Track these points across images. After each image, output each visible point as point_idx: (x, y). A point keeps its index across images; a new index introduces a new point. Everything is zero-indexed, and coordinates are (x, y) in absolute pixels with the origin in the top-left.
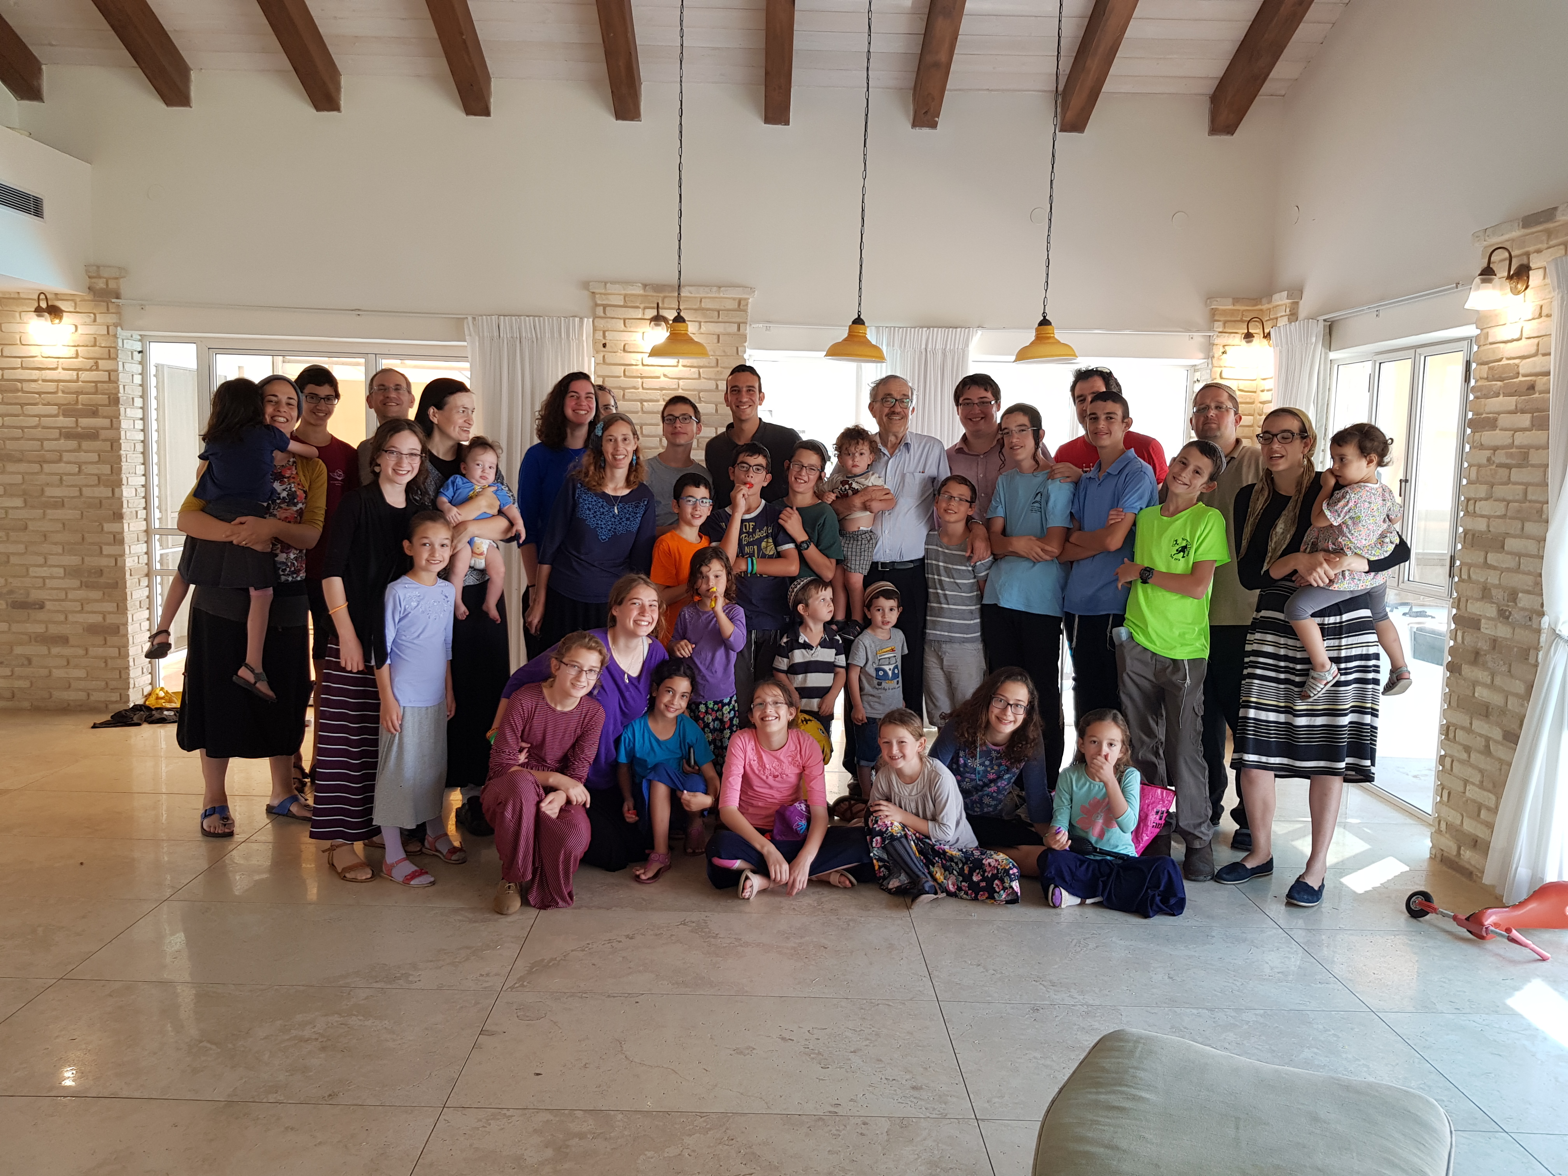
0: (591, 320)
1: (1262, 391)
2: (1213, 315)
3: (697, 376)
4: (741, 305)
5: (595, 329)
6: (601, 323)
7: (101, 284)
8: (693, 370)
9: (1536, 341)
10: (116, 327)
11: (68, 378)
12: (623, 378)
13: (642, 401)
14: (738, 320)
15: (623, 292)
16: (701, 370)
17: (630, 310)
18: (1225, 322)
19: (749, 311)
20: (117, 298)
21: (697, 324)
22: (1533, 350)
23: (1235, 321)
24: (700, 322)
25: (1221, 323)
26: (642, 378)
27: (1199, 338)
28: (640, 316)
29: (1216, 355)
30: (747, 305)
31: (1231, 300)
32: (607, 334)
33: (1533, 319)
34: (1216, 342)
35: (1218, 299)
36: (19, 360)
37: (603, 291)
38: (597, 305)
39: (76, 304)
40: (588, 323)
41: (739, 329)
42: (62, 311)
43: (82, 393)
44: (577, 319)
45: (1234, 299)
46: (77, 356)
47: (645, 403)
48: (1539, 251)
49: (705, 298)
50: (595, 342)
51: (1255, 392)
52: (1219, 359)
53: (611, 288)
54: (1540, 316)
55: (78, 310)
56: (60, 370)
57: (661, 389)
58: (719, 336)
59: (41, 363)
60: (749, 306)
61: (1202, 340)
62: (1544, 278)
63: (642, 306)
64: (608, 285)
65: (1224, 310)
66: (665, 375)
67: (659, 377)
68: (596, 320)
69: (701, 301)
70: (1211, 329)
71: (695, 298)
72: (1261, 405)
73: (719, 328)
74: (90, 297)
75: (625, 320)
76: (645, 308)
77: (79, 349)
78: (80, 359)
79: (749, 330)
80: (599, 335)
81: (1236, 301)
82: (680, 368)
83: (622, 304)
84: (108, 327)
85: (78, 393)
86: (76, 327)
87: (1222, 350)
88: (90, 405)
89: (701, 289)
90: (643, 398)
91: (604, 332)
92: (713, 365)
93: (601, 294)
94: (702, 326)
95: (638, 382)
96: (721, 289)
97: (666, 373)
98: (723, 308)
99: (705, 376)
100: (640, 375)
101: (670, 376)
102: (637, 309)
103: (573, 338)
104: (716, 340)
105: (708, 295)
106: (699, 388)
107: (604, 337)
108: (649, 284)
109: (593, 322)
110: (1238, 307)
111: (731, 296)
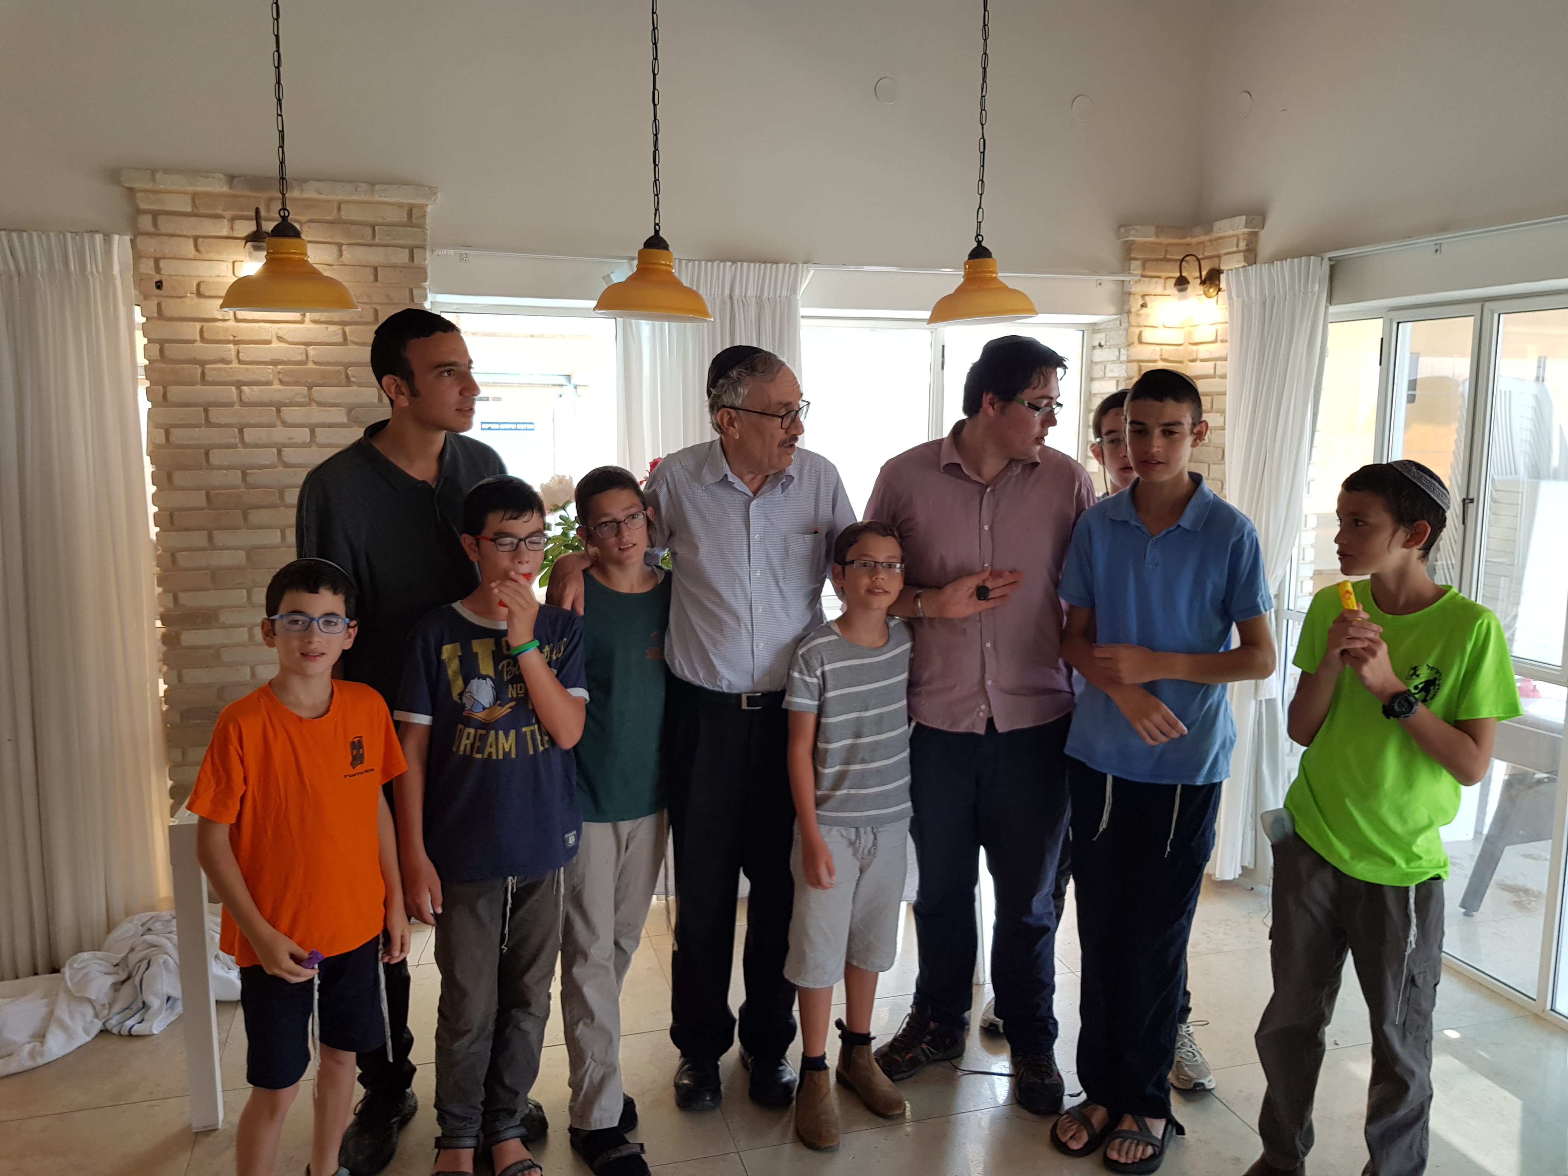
0: (127, 238)
2: (1128, 252)
3: (340, 339)
4: (414, 218)
5: (138, 256)
6: (149, 245)
8: (332, 328)
12: (199, 344)
13: (239, 385)
14: (410, 242)
15: (189, 189)
16: (347, 329)
17: (206, 221)
18: (1145, 262)
19: (427, 227)
21: (334, 248)
23: (1157, 260)
25: (1138, 263)
26: (236, 343)
27: (1109, 282)
28: (225, 232)
29: (1133, 310)
30: (424, 216)
31: (1153, 229)
32: (162, 264)
34: (1133, 290)
35: (1138, 227)
37: (149, 186)
38: (139, 212)
40: (121, 245)
41: (412, 258)
44: (99, 238)
45: (1157, 227)
47: (245, 388)
49: (347, 202)
50: (139, 279)
51: (1181, 362)
52: (1138, 315)
53: (165, 182)
57: (275, 363)
58: (376, 269)
60: (428, 218)
61: (1112, 286)
63: (228, 214)
64: (158, 176)
65: (1143, 244)
66: (280, 339)
67: (269, 342)
68: (139, 239)
69: (339, 209)
70: (1125, 270)
71: (328, 201)
73: (376, 256)
75: (196, 239)
76: (233, 219)
79: (430, 261)
80: (147, 267)
81: (1160, 230)
82: (308, 325)
83: (189, 210)
87: (1140, 302)
89: (339, 187)
90: (241, 378)
91: (157, 261)
92: (368, 320)
93: (146, 191)
94: (344, 252)
95: (230, 350)
96: (377, 187)
97: (281, 334)
98: (380, 220)
99: (356, 340)
100: (232, 338)
101: (290, 340)
102: (226, 221)
103: (94, 271)
104: (372, 277)
105: (354, 198)
106: (347, 360)
107: (158, 269)
108: (240, 176)
109: (133, 242)
110: (1164, 240)
111: (394, 200)
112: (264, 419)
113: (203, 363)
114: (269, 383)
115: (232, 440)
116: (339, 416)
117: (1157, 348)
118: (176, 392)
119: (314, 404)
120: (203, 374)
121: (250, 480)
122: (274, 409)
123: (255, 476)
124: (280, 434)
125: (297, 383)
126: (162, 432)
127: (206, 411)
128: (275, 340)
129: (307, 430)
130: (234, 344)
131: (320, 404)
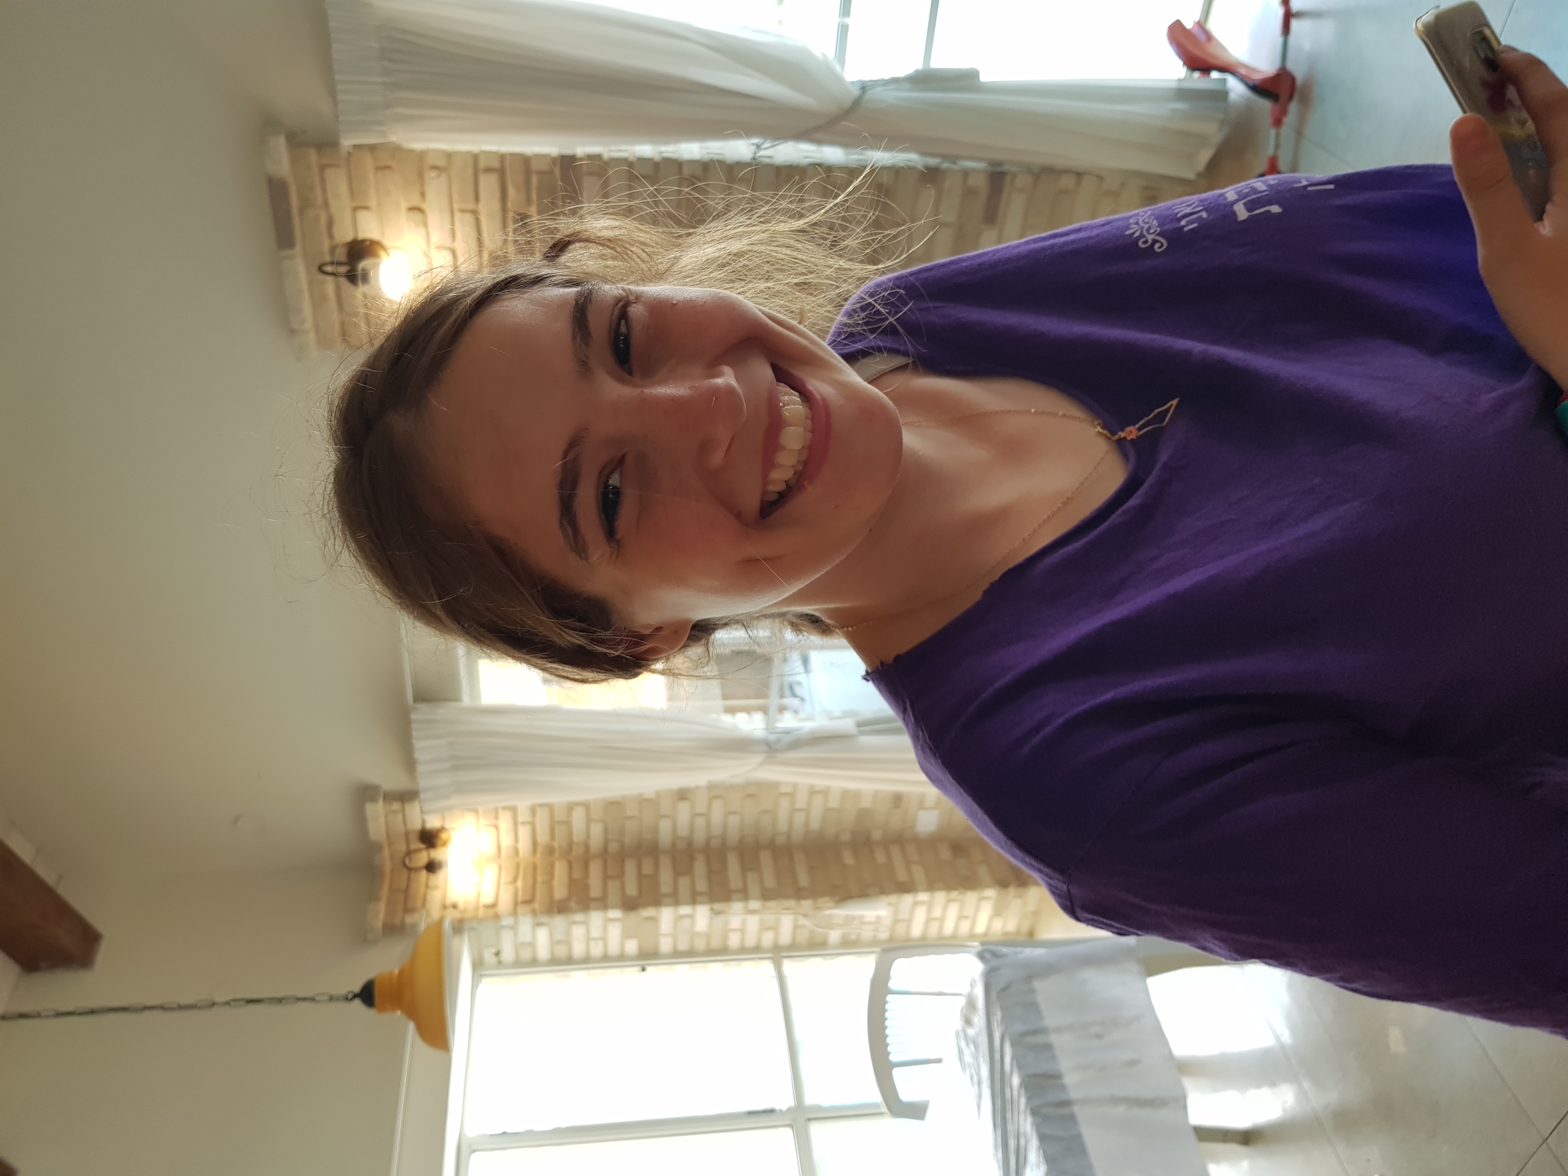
1: (516, 851)
2: (394, 929)
9: (458, 216)
18: (407, 908)
22: (469, 218)
25: (407, 916)
29: (459, 916)
31: (372, 904)
33: (426, 225)
34: (436, 920)
45: (369, 900)
48: (330, 224)
51: (518, 866)
54: (420, 210)
62: (366, 208)
65: (388, 913)
70: (414, 929)
72: (539, 849)
87: (451, 910)
110: (385, 892)
117: (502, 887)
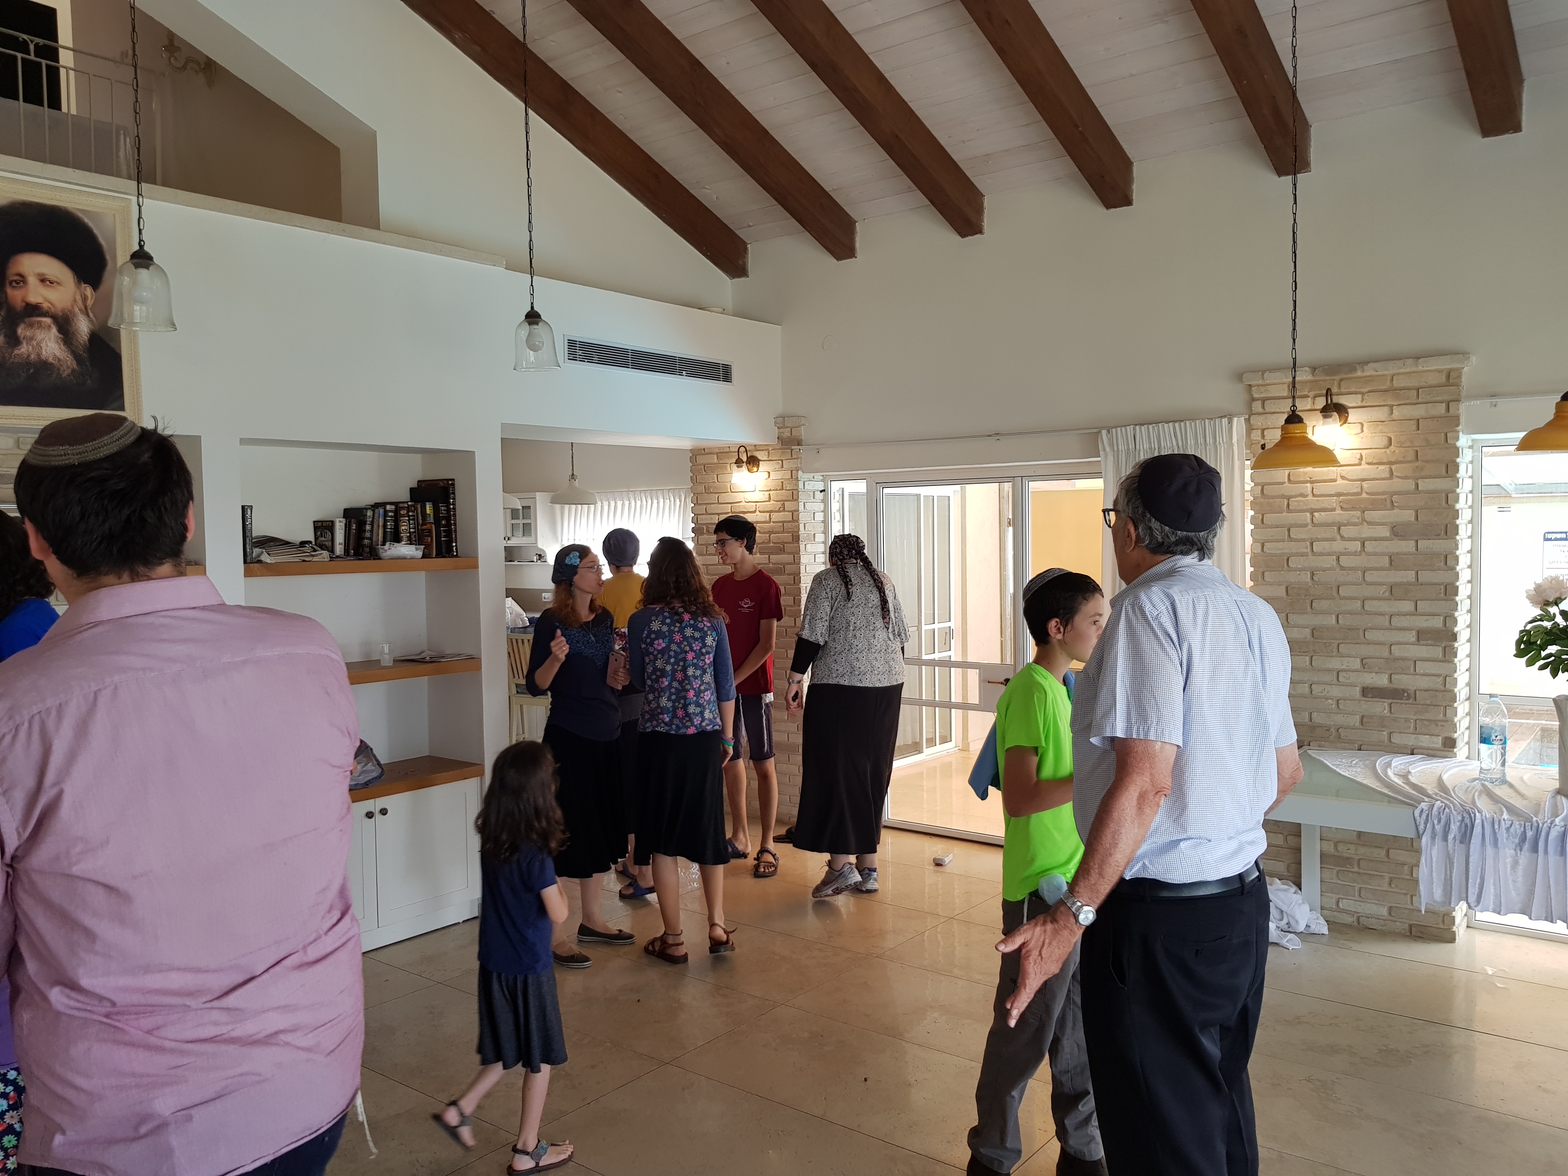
0: (1244, 419)
4: (1451, 379)
5: (1250, 429)
6: (1257, 421)
7: (786, 433)
10: (798, 471)
11: (763, 520)
12: (1287, 484)
13: (1312, 512)
14: (1446, 397)
19: (1463, 384)
20: (798, 445)
21: (1386, 409)
24: (1391, 407)
26: (1312, 482)
28: (1309, 407)
30: (1460, 377)
32: (1265, 433)
36: (730, 505)
37: (1260, 382)
38: (1254, 400)
39: (769, 453)
40: (1238, 424)
41: (1448, 410)
42: (759, 460)
43: (773, 532)
44: (1225, 421)
46: (769, 500)
47: (1316, 514)
49: (1398, 374)
50: (1250, 445)
53: (1270, 378)
55: (770, 458)
56: (757, 513)
57: (1338, 495)
58: (1418, 420)
59: (744, 507)
60: (1463, 378)
63: (1312, 394)
64: (1267, 374)
66: (1343, 477)
67: (1335, 480)
68: (1252, 418)
69: (1392, 380)
71: (1384, 375)
73: (1419, 411)
74: (780, 446)
76: (1315, 397)
77: (771, 493)
78: (772, 502)
79: (1463, 410)
80: (1256, 436)
82: (1364, 466)
84: (792, 471)
85: (770, 533)
86: (769, 473)
88: (778, 543)
89: (1391, 363)
90: (1313, 507)
91: (1263, 430)
92: (1410, 459)
93: (1258, 386)
94: (1394, 411)
95: (1307, 487)
96: (1420, 360)
97: (1344, 474)
98: (1424, 384)
99: (1399, 475)
100: (1309, 479)
101: (1350, 478)
102: (1310, 399)
103: (1221, 442)
104: (1414, 427)
105: (1402, 370)
106: (1391, 490)
107: (1263, 437)
108: (1320, 367)
109: (1248, 421)
111: (1434, 368)
112: (1328, 536)
113: (1289, 498)
114: (1333, 510)
115: (1305, 550)
116: (1385, 532)
118: (1270, 518)
119: (1365, 523)
120: (1288, 504)
121: (1315, 578)
122: (1336, 528)
123: (1319, 576)
124: (1338, 546)
125: (1353, 509)
126: (1259, 545)
127: (1289, 530)
128: (1339, 478)
129: (1359, 543)
130: (1311, 483)
131: (1369, 523)
